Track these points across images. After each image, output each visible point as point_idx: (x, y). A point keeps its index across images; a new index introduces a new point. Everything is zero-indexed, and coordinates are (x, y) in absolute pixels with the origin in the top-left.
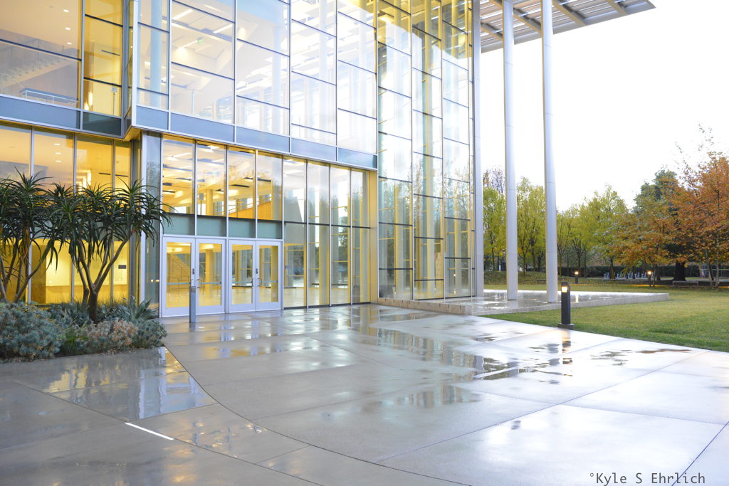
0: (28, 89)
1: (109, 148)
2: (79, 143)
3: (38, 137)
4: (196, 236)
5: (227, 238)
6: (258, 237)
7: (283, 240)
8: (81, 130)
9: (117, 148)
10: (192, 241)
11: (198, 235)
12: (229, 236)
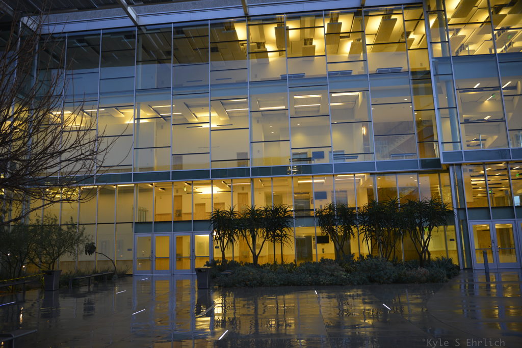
0: (392, 154)
1: (437, 174)
2: (419, 175)
3: (400, 177)
8: (419, 169)
9: (441, 174)
10: (490, 223)
11: (493, 219)
12: (517, 218)
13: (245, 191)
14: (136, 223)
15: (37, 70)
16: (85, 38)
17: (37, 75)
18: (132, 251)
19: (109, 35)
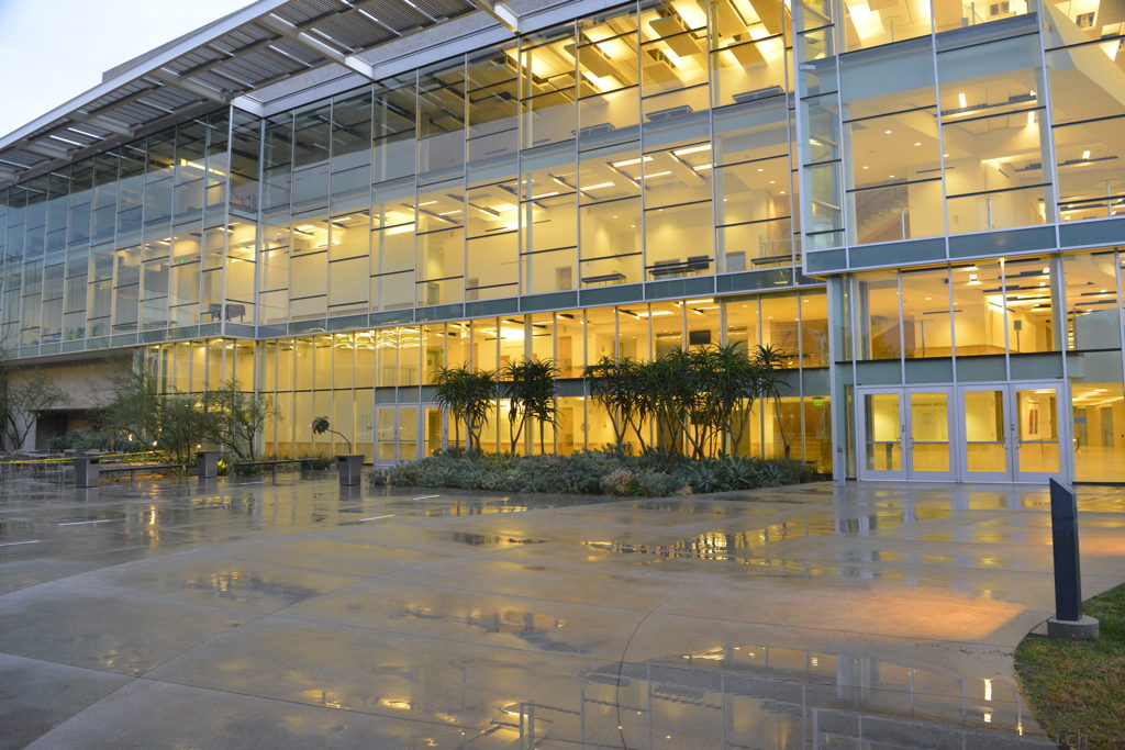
4: (904, 385)
5: (955, 383)
6: (1012, 378)
7: (1065, 379)
8: (794, 286)
11: (906, 383)
13: (568, 334)
14: (377, 388)
15: (265, 170)
16: (318, 112)
17: (265, 178)
18: (372, 432)
19: (344, 103)
